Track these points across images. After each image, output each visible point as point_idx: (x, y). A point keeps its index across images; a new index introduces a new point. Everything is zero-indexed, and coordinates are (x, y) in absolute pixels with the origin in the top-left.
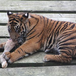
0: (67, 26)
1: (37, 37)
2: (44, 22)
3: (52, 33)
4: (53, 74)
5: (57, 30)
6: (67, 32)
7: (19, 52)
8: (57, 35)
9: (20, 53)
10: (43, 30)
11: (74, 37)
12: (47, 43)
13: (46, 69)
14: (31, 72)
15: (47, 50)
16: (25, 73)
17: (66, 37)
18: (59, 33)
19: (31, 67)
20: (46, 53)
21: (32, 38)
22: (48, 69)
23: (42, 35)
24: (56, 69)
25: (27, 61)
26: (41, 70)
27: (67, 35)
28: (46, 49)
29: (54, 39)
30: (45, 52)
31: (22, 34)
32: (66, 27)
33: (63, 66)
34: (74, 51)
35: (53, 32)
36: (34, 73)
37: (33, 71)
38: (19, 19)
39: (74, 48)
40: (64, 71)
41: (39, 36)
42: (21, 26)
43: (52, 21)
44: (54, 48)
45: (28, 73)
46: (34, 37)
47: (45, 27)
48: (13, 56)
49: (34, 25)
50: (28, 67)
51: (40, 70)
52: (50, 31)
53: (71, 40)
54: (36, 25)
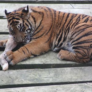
0: (80, 21)
1: (45, 35)
2: (51, 16)
3: (63, 29)
4: (64, 77)
5: (67, 26)
6: (79, 27)
7: (24, 52)
8: (67, 32)
9: (25, 54)
10: (52, 26)
11: (88, 33)
12: (56, 40)
13: (55, 71)
14: (37, 75)
15: (56, 49)
16: (30, 76)
17: (79, 33)
18: (70, 29)
19: (37, 69)
20: (54, 52)
21: (40, 37)
22: (57, 71)
23: (50, 32)
24: (67, 71)
25: (32, 62)
26: (49, 73)
27: (80, 31)
28: (54, 48)
29: (65, 36)
30: (54, 50)
31: (28, 32)
32: (78, 21)
33: (76, 68)
34: (89, 50)
35: (63, 27)
36: (40, 76)
37: (40, 74)
38: (19, 16)
39: (89, 47)
40: (77, 74)
41: (47, 34)
42: (24, 23)
43: (60, 14)
44: (64, 47)
45: (34, 76)
46: (42, 35)
47: (54, 21)
48: (16, 57)
49: (40, 21)
50: (34, 69)
51: (47, 72)
52: (60, 27)
53: (86, 37)
54: (42, 21)
